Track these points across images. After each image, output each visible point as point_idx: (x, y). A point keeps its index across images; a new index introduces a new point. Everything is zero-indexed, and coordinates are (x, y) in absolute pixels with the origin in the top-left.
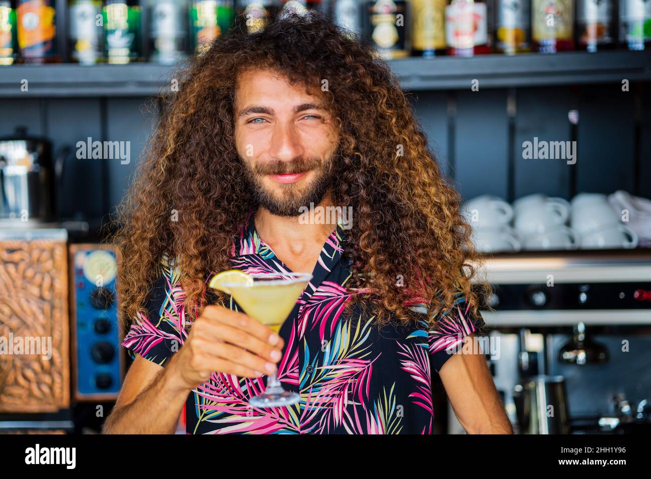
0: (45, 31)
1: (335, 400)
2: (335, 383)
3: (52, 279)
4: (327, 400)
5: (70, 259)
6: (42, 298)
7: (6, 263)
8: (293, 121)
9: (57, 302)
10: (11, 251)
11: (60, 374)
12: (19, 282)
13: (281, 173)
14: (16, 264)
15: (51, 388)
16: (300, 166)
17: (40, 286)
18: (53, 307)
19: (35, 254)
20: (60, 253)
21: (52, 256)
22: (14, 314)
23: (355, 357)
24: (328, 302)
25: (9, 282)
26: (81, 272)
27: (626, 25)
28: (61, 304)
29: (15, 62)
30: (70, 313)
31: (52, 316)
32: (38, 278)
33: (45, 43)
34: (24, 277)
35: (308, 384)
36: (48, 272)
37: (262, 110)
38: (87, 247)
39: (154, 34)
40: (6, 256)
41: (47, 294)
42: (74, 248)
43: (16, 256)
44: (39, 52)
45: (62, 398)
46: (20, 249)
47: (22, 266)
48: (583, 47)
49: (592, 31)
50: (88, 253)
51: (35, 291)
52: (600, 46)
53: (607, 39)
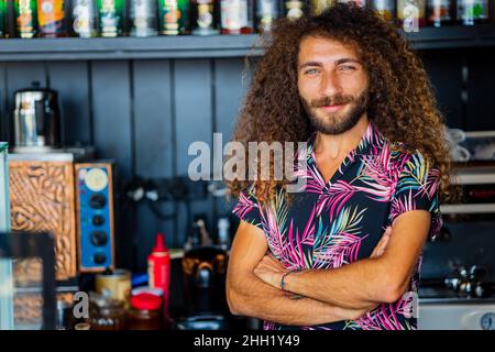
0: (57, 14)
1: (335, 258)
2: (336, 247)
3: (63, 188)
4: (330, 257)
5: (75, 174)
6: (56, 201)
7: (30, 176)
8: (335, 71)
9: (67, 205)
10: (34, 168)
11: (70, 253)
12: (40, 191)
13: (327, 105)
14: (38, 177)
15: (63, 264)
16: (340, 100)
17: (55, 193)
18: (64, 207)
19: (51, 170)
20: (68, 169)
21: (63, 172)
22: (36, 212)
23: (350, 233)
24: (338, 194)
25: (33, 190)
26: (83, 183)
27: (462, 8)
28: (70, 205)
29: (35, 36)
30: (76, 212)
31: (63, 213)
32: (53, 188)
33: (57, 23)
34: (43, 187)
35: (319, 246)
36: (61, 183)
37: (315, 64)
38: (87, 165)
39: (132, 16)
40: (30, 172)
41: (59, 199)
42: (78, 166)
43: (38, 172)
44: (53, 29)
45: (71, 271)
46: (40, 167)
47: (42, 179)
48: (431, 24)
49: (437, 12)
50: (88, 170)
51: (52, 196)
52: (442, 23)
53: (448, 18)
